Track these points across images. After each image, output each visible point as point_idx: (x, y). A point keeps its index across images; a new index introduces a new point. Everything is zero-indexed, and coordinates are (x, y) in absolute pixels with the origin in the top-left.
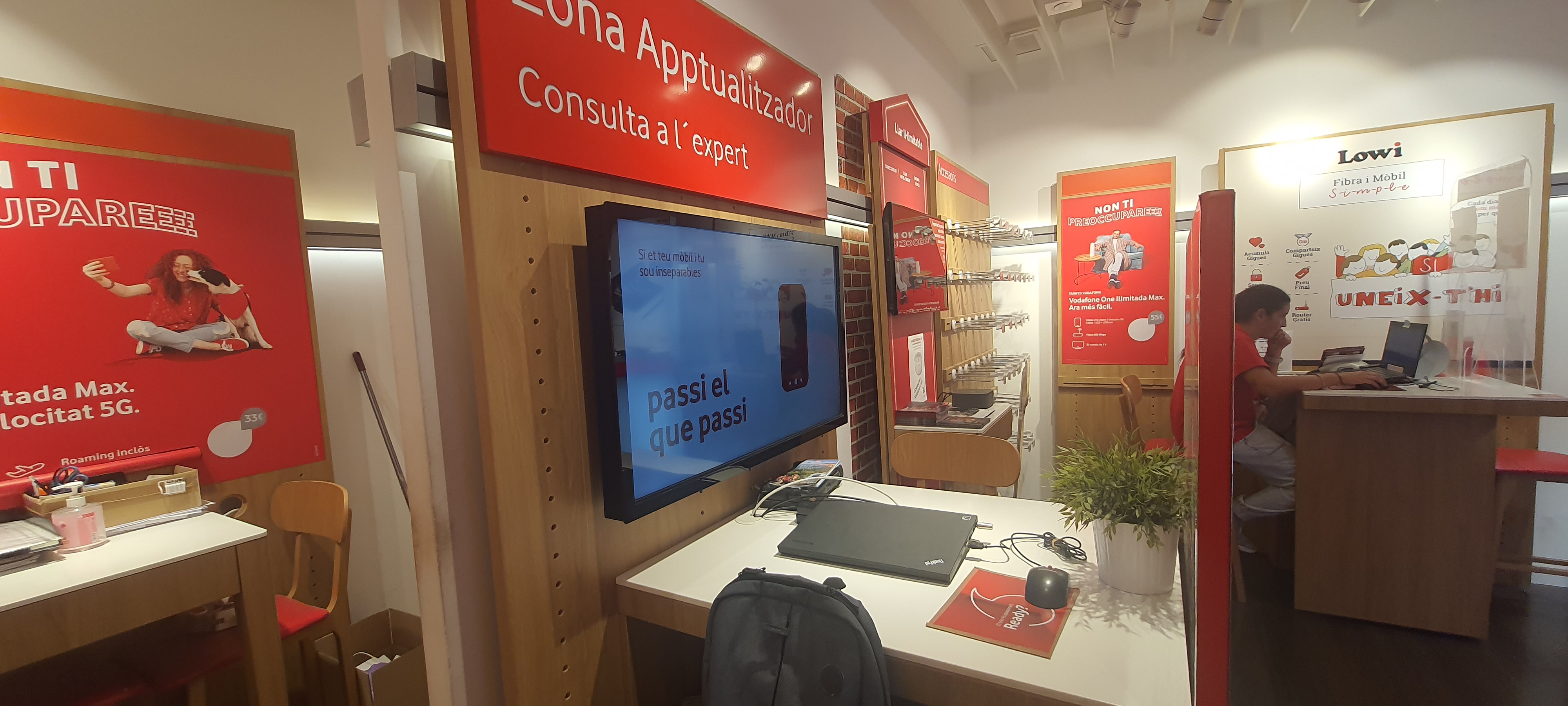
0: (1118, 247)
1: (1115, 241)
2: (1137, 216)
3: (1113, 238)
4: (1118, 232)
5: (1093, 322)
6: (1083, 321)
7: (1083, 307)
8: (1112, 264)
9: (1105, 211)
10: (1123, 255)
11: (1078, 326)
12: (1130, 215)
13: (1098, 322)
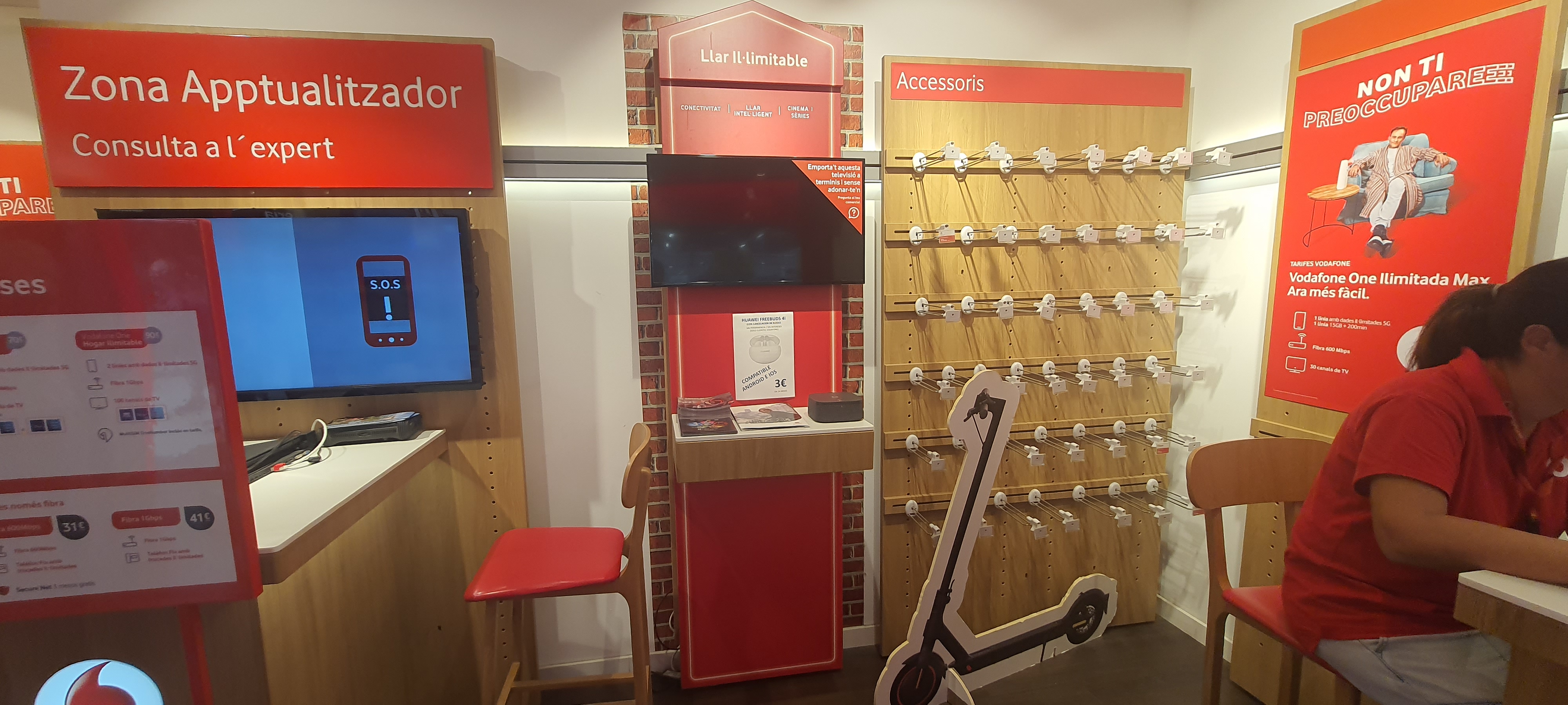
0: (1397, 166)
1: (1392, 153)
2: (1449, 90)
3: (1390, 146)
4: (1402, 132)
5: (1329, 322)
6: (1310, 320)
7: (1314, 292)
8: (1380, 203)
9: (1379, 88)
10: (1406, 184)
11: (1299, 328)
12: (1432, 90)
13: (1338, 323)
